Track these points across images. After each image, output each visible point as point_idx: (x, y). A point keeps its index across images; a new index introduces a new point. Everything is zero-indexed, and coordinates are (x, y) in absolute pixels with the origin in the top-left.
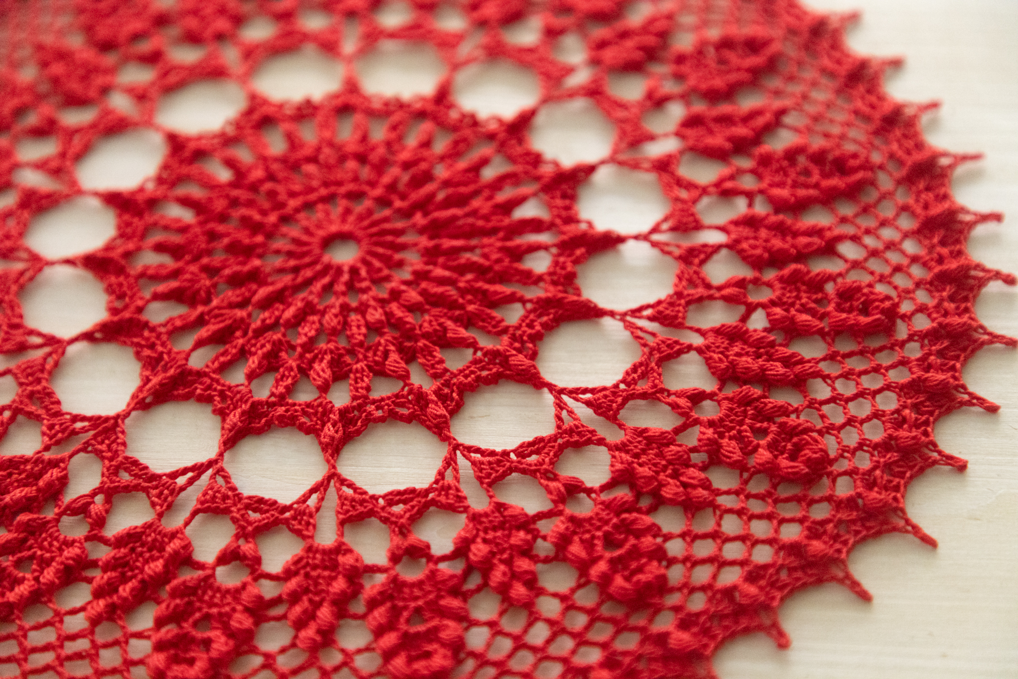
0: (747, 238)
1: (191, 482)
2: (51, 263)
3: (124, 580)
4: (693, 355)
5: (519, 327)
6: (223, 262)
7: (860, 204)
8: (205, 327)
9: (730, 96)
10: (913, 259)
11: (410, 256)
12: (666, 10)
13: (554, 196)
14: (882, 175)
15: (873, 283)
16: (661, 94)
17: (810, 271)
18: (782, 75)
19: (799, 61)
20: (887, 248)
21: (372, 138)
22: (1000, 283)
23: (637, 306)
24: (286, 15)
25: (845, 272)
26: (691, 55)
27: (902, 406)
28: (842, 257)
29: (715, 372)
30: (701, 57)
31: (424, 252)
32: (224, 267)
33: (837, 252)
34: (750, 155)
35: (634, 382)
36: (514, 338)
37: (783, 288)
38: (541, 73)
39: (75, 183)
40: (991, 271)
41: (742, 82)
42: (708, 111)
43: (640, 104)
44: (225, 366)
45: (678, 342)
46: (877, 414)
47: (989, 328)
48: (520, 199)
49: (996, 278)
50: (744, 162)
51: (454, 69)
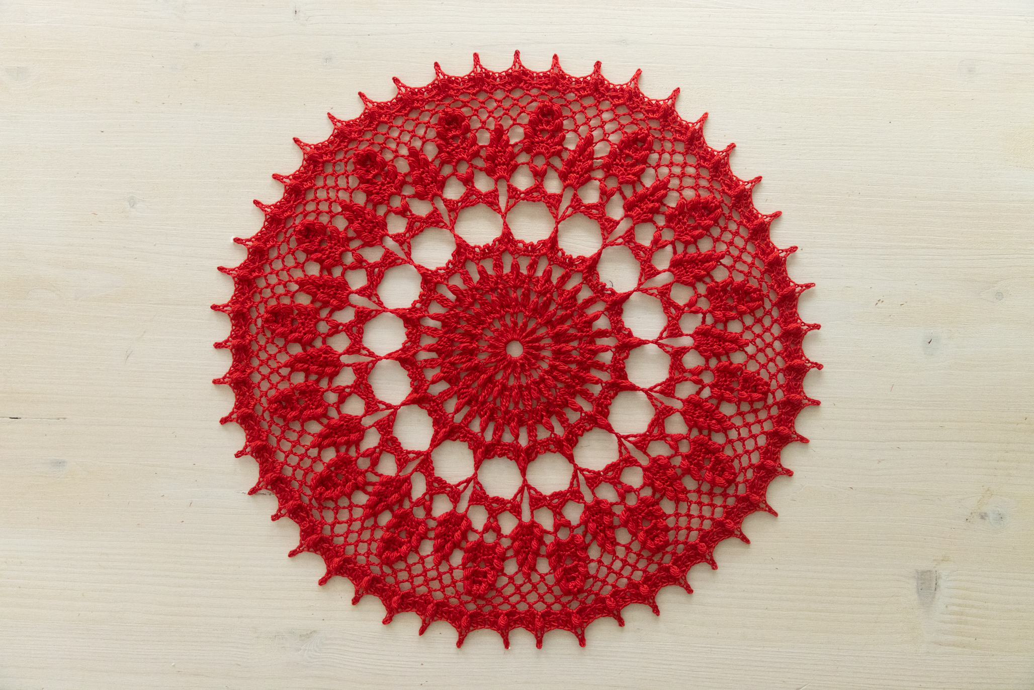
0: (703, 344)
1: (465, 488)
2: (380, 359)
3: (446, 542)
4: (678, 414)
5: (600, 398)
6: (461, 359)
7: (755, 318)
8: (458, 399)
9: (695, 243)
10: (778, 354)
11: (547, 353)
12: (663, 181)
13: (612, 314)
14: (766, 300)
15: (759, 370)
16: (661, 242)
17: (731, 363)
18: (720, 227)
19: (730, 218)
20: (767, 347)
21: (522, 274)
22: (815, 369)
23: (653, 385)
24: (468, 181)
25: (747, 362)
26: (676, 216)
27: (768, 444)
28: (746, 352)
29: (688, 425)
30: (681, 217)
31: (554, 352)
32: (462, 363)
33: (744, 350)
34: (704, 282)
35: (653, 431)
36: (598, 405)
37: (718, 376)
38: (601, 225)
39: (380, 303)
40: (812, 363)
41: (701, 236)
42: (684, 256)
43: (651, 249)
44: (470, 422)
45: (672, 408)
46: (757, 448)
47: (808, 396)
48: (596, 317)
49: (814, 367)
50: (702, 289)
51: (558, 223)
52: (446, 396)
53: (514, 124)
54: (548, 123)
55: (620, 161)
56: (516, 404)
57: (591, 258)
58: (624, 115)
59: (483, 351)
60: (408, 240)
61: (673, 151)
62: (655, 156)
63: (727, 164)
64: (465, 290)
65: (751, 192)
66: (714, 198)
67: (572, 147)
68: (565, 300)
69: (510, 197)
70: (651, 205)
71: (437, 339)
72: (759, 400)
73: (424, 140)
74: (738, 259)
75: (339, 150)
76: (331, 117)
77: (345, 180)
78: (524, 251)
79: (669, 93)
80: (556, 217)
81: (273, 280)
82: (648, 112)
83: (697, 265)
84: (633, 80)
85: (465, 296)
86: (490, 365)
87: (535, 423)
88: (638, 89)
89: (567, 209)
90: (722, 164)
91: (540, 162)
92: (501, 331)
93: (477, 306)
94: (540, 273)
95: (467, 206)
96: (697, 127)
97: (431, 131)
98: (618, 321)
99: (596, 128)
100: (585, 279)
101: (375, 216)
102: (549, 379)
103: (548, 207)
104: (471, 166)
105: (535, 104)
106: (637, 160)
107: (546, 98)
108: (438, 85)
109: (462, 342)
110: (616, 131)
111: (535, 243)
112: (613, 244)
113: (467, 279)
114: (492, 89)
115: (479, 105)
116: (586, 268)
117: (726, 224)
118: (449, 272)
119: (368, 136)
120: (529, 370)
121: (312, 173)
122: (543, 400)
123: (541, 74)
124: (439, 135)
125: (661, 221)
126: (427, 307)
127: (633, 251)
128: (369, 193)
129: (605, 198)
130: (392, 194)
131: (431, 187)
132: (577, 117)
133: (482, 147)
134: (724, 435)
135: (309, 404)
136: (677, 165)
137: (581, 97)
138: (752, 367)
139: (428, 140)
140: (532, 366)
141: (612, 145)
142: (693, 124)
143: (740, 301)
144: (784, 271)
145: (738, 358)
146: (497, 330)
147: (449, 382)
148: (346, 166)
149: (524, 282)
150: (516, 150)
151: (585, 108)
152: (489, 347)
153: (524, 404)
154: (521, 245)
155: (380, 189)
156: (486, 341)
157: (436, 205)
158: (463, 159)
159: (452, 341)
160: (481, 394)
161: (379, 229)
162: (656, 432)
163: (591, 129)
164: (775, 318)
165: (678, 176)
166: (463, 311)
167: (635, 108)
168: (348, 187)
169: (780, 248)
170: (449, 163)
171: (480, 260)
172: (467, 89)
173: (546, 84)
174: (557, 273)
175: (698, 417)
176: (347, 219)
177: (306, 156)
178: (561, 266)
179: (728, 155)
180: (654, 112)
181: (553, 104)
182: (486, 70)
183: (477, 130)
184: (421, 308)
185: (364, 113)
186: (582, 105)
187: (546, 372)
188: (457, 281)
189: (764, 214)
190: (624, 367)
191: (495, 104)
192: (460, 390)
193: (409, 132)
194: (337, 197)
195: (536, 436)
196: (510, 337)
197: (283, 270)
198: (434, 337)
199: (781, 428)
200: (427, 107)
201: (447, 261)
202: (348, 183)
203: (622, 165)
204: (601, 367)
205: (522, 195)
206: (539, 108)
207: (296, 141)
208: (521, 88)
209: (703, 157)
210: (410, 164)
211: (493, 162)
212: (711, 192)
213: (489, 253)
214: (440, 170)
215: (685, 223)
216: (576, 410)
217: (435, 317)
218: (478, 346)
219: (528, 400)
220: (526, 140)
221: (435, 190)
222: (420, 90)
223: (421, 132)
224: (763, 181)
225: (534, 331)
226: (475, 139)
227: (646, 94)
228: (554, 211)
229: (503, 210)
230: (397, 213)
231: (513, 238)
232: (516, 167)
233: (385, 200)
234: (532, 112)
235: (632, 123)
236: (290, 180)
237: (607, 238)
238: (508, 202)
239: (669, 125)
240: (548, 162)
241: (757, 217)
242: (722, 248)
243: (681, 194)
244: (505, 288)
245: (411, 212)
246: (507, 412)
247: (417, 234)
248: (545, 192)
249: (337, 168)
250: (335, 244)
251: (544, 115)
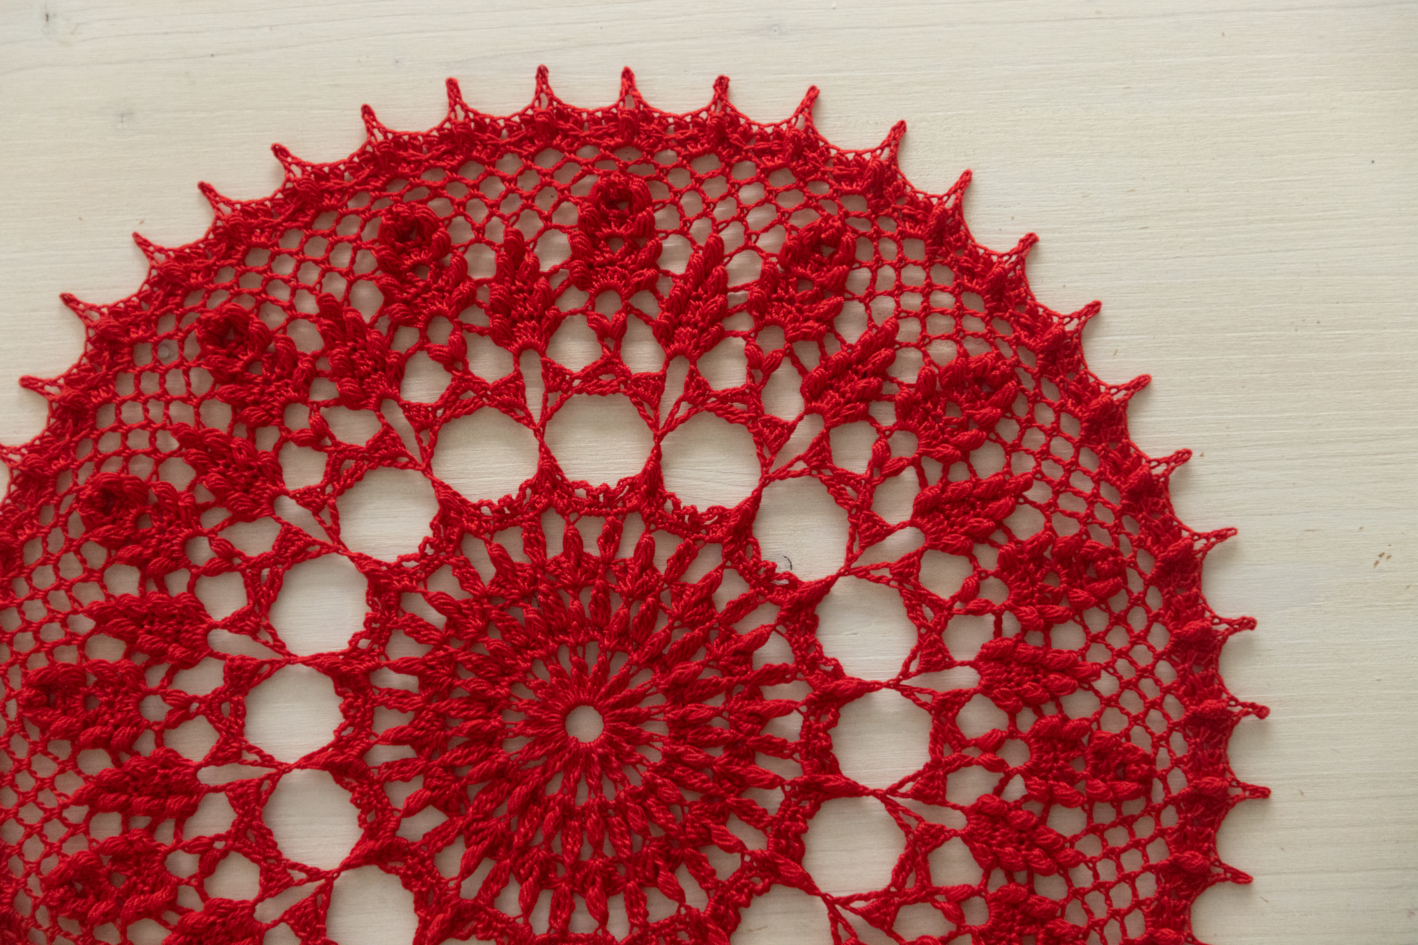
4: (957, 840)
5: (782, 819)
6: (467, 756)
7: (1111, 614)
8: (468, 846)
9: (965, 458)
10: (1166, 691)
11: (658, 728)
12: (883, 328)
13: (794, 630)
14: (1132, 574)
15: (1128, 730)
16: (889, 463)
17: (1065, 719)
18: (1019, 421)
19: (1036, 399)
20: (1140, 677)
21: (588, 555)
22: (1253, 718)
23: (896, 781)
24: (454, 359)
25: (1100, 713)
26: (917, 403)
27: (1161, 893)
28: (1097, 693)
29: (981, 864)
30: (929, 405)
31: (671, 723)
32: (469, 763)
33: (1091, 688)
34: (993, 544)
35: (904, 882)
36: (778, 834)
37: (1040, 749)
38: (755, 434)
39: (279, 646)
40: (1244, 705)
41: (976, 443)
42: (943, 490)
43: (869, 480)
44: (497, 894)
45: (942, 829)
46: (1137, 904)
47: (1242, 778)
48: (760, 639)
49: (1248, 713)
50: (988, 558)
51: (659, 438)
52: (438, 840)
53: (546, 228)
54: (621, 220)
55: (787, 292)
56: (598, 846)
57: (739, 509)
58: (788, 189)
59: (516, 735)
60: (331, 501)
61: (900, 260)
62: (862, 276)
63: (1021, 280)
64: (466, 602)
65: (1079, 338)
66: (999, 356)
67: (678, 268)
68: (687, 607)
69: (549, 389)
70: (862, 383)
71: (410, 715)
72: (1133, 795)
73: (352, 277)
74: (1062, 487)
75: (164, 314)
76: (142, 243)
77: (182, 380)
78: (590, 506)
79: (883, 135)
80: (654, 425)
81: (36, 611)
82: (838, 179)
83: (973, 507)
84: (800, 111)
85: (466, 616)
86: (532, 764)
87: (641, 885)
88: (814, 132)
89: (678, 404)
90: (1011, 281)
91: (610, 307)
92: (552, 686)
93: (495, 635)
94: (627, 551)
95: (458, 416)
96: (949, 204)
97: (364, 256)
98: (809, 646)
99: (728, 223)
100: (727, 556)
101: (253, 454)
102: (664, 784)
103: (635, 404)
104: (460, 327)
105: (589, 180)
106: (822, 286)
107: (611, 166)
108: (373, 154)
109: (467, 719)
110: (772, 225)
111: (613, 485)
112: (783, 474)
113: (467, 576)
114: (493, 154)
115: (466, 191)
116: (727, 534)
117: (1031, 412)
118: (427, 565)
119: (227, 277)
120: (619, 769)
121: (109, 369)
122: (656, 832)
123: (599, 114)
124: (383, 264)
125: (886, 415)
126: (384, 645)
127: (829, 486)
128: (237, 406)
129: (759, 375)
130: (290, 401)
131: (375, 381)
132: (685, 200)
133: (480, 283)
134: (1062, 880)
135: (135, 884)
136: (913, 290)
137: (691, 158)
138: (1113, 724)
139: (360, 277)
140: (628, 759)
141: (765, 257)
142: (940, 198)
143: (1074, 579)
144: (1164, 506)
145: (1080, 706)
146: (543, 684)
147: (444, 808)
148: (182, 348)
149: (594, 574)
150: (556, 283)
151: (700, 181)
152: (527, 723)
153: (615, 845)
154: (581, 492)
155: (262, 393)
156: (519, 710)
157: (388, 419)
158: (440, 313)
159: (441, 716)
160: (518, 831)
161: (264, 482)
162: (910, 884)
163: (717, 227)
164: (1155, 610)
165: (916, 315)
166: (464, 649)
167: (809, 173)
168: (190, 393)
169: (1152, 456)
170: (409, 323)
171: (492, 533)
172: (438, 158)
173: (612, 136)
174: (666, 549)
175: (1001, 845)
176: (193, 464)
177: (92, 333)
178: (673, 533)
179: (1021, 261)
180: (850, 179)
181: (630, 177)
182: (476, 114)
183: (466, 247)
184: (370, 650)
185: (214, 229)
186: (693, 175)
187: (656, 769)
188: (446, 583)
189: (1111, 383)
190: (831, 746)
191: (502, 187)
192: (468, 826)
193: (316, 262)
194: (168, 417)
195: (646, 914)
196: (571, 697)
197: (57, 588)
198: (404, 711)
199: (1187, 854)
200: (351, 205)
201: (420, 541)
202: (188, 384)
203: (791, 301)
204: (779, 749)
205: (576, 383)
206: (597, 188)
207: (69, 301)
208: (558, 148)
209: (967, 269)
210: (324, 334)
211: (508, 315)
212: (992, 344)
213: (512, 516)
214: (392, 340)
215: (940, 416)
216: (729, 850)
217: (403, 667)
218: (504, 724)
219: (622, 836)
220: (575, 263)
221: (383, 386)
222: (334, 167)
223: (342, 259)
224: (1104, 311)
225: (624, 680)
226: (463, 265)
227: (831, 141)
228: (650, 413)
229: (537, 418)
230: (301, 443)
231: (564, 479)
232: (557, 321)
233: (274, 417)
234: (584, 199)
235: (805, 206)
236: (60, 387)
237: (771, 463)
238: (546, 400)
239: (888, 206)
240: (628, 305)
241: (1096, 392)
242: (1025, 464)
243: (926, 355)
244: (553, 590)
245: (332, 437)
246: (577, 865)
247: (351, 486)
248: (626, 373)
249: (163, 353)
250: (170, 523)
251: (612, 204)
